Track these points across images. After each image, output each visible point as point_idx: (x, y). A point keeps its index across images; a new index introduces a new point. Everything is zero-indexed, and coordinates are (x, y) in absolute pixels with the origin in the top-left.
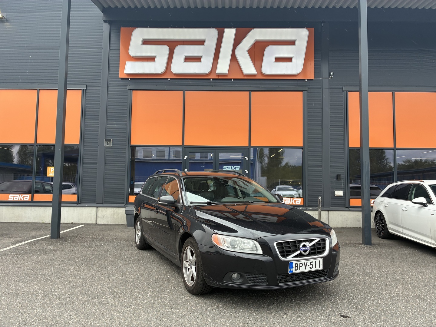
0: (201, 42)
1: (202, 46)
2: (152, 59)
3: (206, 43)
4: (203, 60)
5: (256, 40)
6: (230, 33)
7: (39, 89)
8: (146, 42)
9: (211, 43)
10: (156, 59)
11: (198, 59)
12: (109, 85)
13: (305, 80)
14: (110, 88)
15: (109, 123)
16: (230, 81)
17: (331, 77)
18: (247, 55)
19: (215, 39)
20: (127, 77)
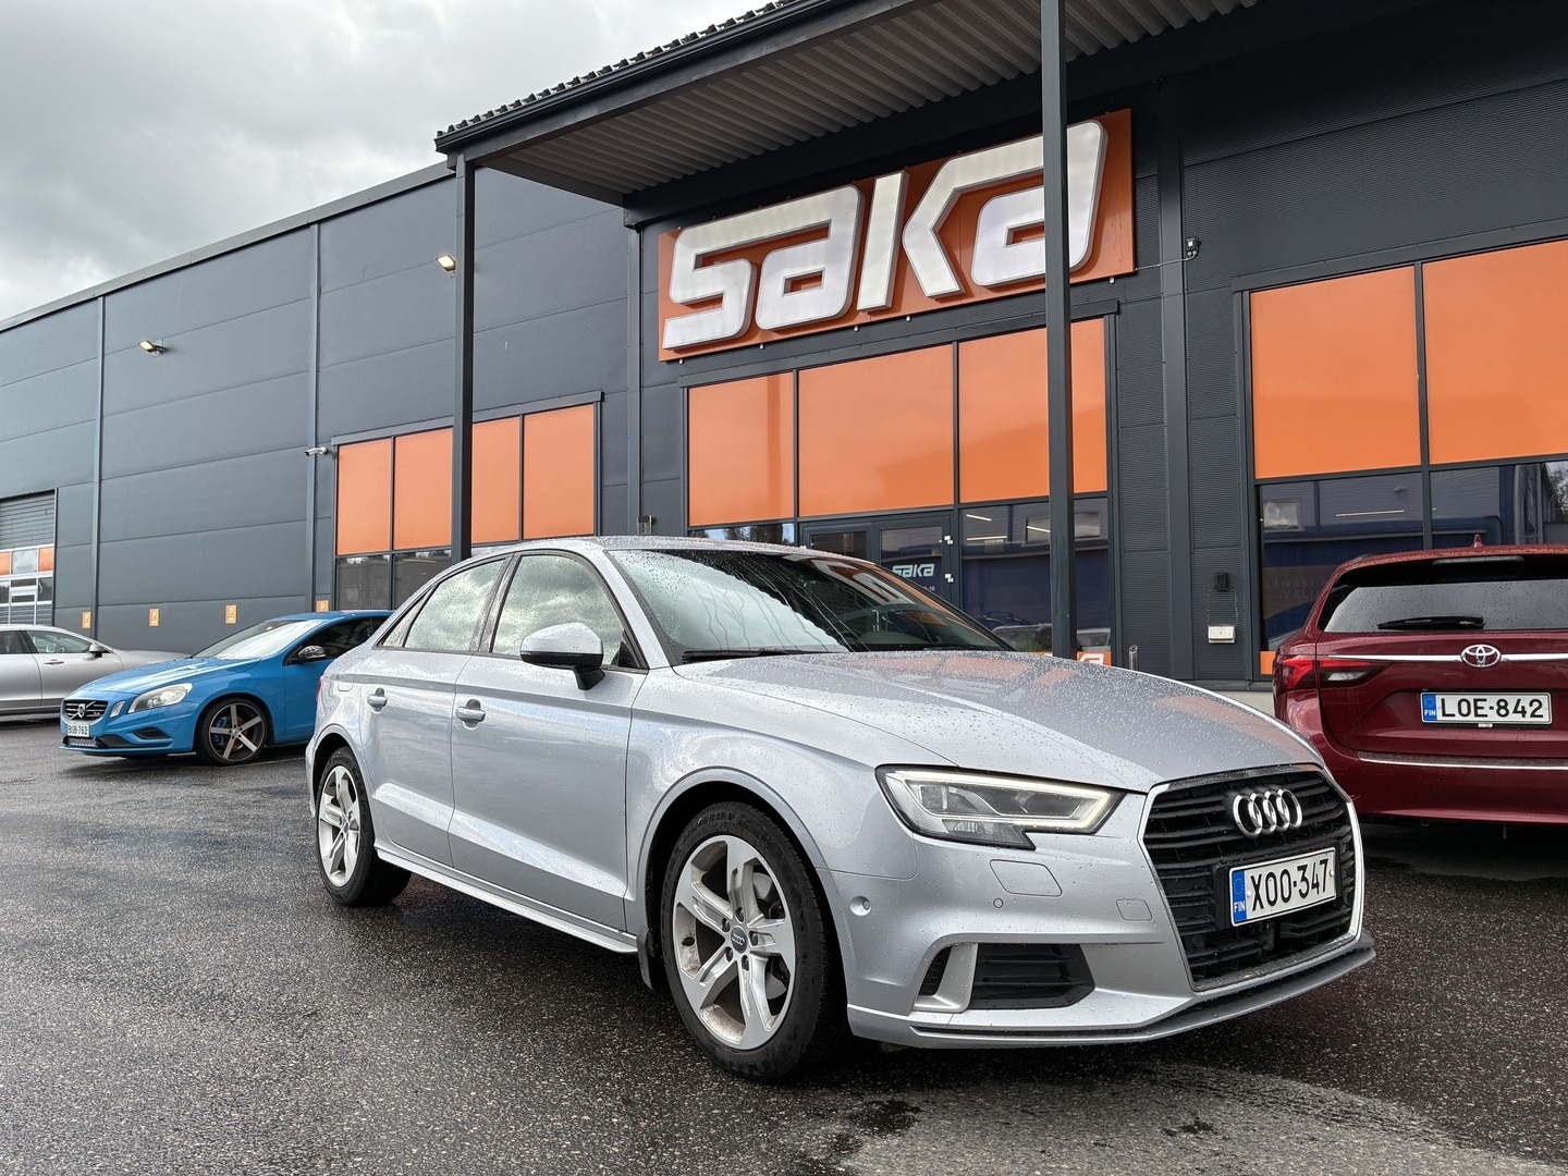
0: (819, 232)
1: (822, 244)
2: (715, 301)
3: (833, 230)
4: (826, 279)
5: (956, 191)
6: (889, 188)
7: (523, 415)
8: (705, 260)
9: (844, 231)
10: (725, 300)
11: (815, 278)
12: (645, 383)
13: (1108, 279)
14: (645, 391)
15: (646, 477)
16: (901, 322)
17: (1189, 253)
18: (932, 240)
19: (853, 215)
20: (676, 356)
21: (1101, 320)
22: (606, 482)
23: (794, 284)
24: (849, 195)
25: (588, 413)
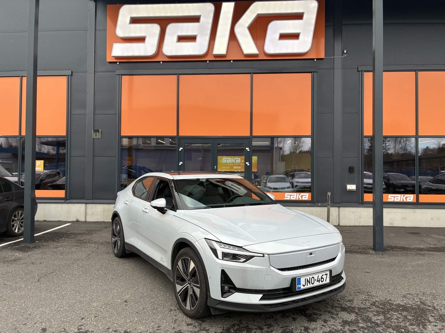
0: (196, 19)
2: (141, 40)
3: (202, 19)
4: (198, 39)
5: (258, 15)
6: (228, 8)
7: (22, 76)
8: (134, 21)
9: (207, 20)
10: (146, 40)
11: (193, 38)
12: (96, 70)
13: (314, 59)
14: (97, 74)
15: (97, 112)
16: (228, 63)
17: (344, 55)
18: (247, 32)
19: (212, 15)
20: (115, 61)
21: (310, 74)
22: (73, 112)
23: (181, 39)
24: (210, 7)
25: (63, 81)
